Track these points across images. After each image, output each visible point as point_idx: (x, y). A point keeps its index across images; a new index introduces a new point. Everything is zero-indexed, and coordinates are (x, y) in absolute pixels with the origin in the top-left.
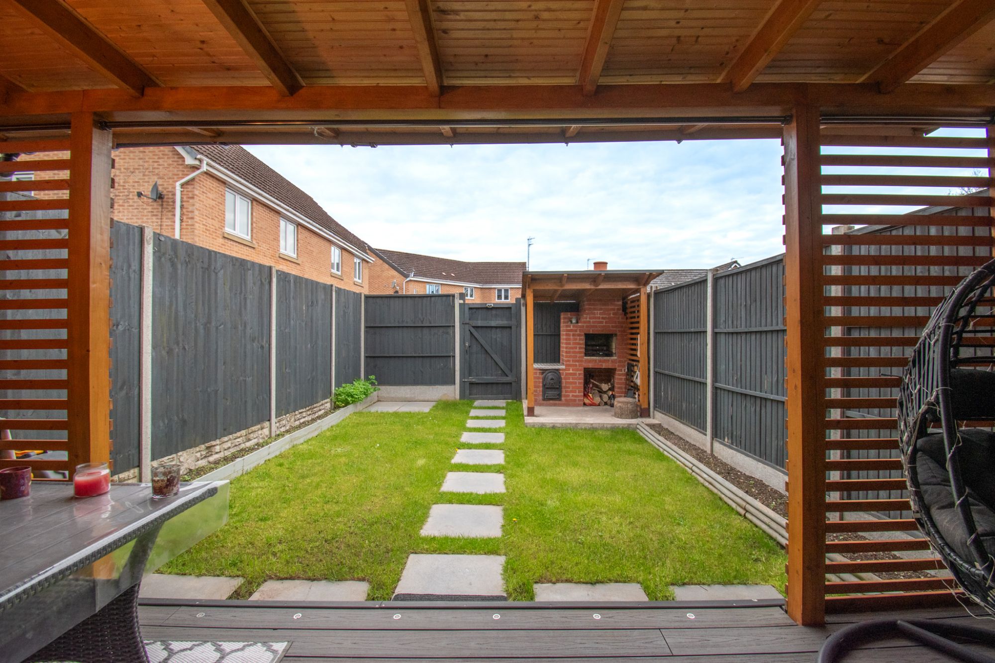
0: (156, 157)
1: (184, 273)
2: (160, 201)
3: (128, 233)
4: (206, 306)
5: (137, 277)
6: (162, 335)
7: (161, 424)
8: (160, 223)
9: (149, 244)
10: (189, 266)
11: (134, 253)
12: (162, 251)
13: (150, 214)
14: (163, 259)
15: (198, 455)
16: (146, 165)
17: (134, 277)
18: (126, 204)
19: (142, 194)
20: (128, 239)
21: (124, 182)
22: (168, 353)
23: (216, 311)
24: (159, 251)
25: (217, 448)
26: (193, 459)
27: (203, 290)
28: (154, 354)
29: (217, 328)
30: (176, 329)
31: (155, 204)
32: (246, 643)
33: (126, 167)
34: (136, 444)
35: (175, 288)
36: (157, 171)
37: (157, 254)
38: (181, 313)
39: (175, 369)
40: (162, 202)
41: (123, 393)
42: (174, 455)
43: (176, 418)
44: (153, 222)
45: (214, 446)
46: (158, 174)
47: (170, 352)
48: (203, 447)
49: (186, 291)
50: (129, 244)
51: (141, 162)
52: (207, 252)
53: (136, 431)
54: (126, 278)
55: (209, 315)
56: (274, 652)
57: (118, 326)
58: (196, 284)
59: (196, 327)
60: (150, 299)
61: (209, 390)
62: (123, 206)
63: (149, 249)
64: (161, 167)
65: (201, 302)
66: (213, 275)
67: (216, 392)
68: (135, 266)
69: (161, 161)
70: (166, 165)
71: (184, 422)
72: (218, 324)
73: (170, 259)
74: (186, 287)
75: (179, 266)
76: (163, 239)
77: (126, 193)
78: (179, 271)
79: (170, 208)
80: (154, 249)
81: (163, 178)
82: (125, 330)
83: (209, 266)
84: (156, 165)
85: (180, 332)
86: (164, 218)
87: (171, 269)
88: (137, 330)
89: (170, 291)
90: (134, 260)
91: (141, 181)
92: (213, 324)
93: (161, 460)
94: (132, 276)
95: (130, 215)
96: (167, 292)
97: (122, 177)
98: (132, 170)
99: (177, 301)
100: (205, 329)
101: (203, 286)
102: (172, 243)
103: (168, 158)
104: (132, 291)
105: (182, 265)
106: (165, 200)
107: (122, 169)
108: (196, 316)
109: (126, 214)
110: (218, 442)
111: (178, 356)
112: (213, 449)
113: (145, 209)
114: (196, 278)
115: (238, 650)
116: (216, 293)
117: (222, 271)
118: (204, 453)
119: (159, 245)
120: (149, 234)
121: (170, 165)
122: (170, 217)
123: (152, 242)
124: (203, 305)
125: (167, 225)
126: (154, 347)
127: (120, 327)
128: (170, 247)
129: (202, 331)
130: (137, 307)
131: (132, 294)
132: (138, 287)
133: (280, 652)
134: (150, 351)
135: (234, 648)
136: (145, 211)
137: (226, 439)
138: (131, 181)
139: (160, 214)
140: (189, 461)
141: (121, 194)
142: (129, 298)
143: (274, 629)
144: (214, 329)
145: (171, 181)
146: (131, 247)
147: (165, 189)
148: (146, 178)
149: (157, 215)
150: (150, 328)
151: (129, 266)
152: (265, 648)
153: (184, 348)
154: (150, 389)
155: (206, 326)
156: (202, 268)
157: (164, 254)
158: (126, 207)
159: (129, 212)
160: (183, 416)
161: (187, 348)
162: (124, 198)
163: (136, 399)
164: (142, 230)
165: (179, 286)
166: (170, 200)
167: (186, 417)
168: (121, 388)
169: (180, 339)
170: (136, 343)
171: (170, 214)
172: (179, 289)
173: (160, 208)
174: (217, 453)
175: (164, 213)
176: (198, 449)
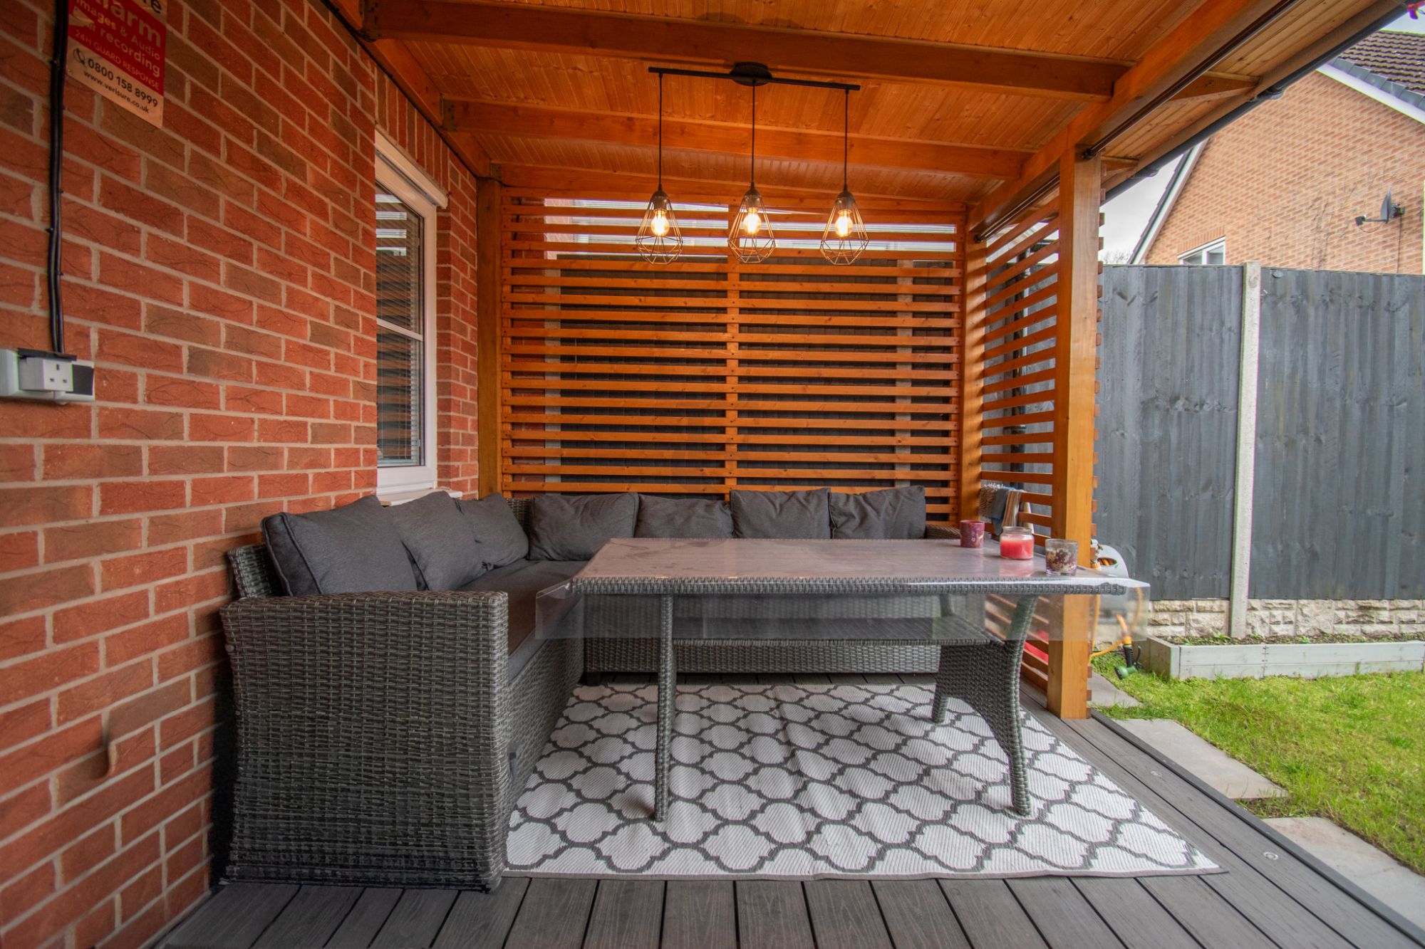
0: (1389, 151)
1: (1320, 321)
2: (1397, 220)
3: (1221, 279)
4: (1368, 371)
5: (1234, 337)
6: (1277, 418)
7: (1271, 550)
8: (1396, 257)
9: (1252, 286)
10: (1332, 308)
11: (1230, 304)
12: (1279, 292)
13: (1380, 247)
14: (1280, 305)
15: (1342, 614)
16: (1373, 170)
17: (1229, 338)
18: (1343, 243)
19: (1363, 219)
20: (1221, 287)
21: (1340, 210)
22: (1286, 445)
23: (1390, 379)
24: (1273, 294)
25: (1385, 615)
26: (1330, 616)
27: (1362, 345)
28: (1261, 446)
29: (1391, 408)
30: (1304, 410)
31: (1389, 228)
32: (1170, 830)
33: (1343, 185)
34: (1225, 568)
35: (1304, 345)
36: (1390, 174)
37: (1269, 299)
38: (1314, 384)
39: (1300, 469)
40: (1401, 220)
41: (1208, 495)
42: (1293, 602)
43: (1298, 546)
44: (1385, 259)
45: (1377, 609)
46: (1392, 178)
47: (1290, 444)
48: (1351, 604)
49: (1325, 349)
50: (1221, 295)
51: (1365, 169)
52: (1371, 278)
53: (1227, 550)
54: (1217, 341)
55: (1375, 385)
56: (1191, 861)
57: (1202, 405)
58: (1347, 335)
59: (1344, 407)
60: (1255, 367)
61: (1369, 512)
62: (1339, 246)
63: (1253, 295)
64: (1398, 164)
65: (1356, 365)
66: (1384, 318)
67: (1386, 518)
68: (1231, 321)
69: (1398, 155)
70: (1406, 157)
71: (1314, 555)
72: (1395, 401)
73: (1294, 303)
74: (1324, 343)
75: (1311, 312)
76: (1278, 274)
77: (1344, 226)
78: (1311, 319)
79: (1414, 226)
80: (1262, 292)
81: (1402, 181)
82: (1212, 411)
83: (1376, 302)
84: (1389, 164)
85: (1311, 415)
86: (1404, 246)
87: (1295, 318)
88: (1232, 412)
89: (1292, 351)
90: (1229, 314)
91: (1366, 199)
92: (1383, 399)
93: (1267, 601)
94: (1226, 337)
95: (1349, 256)
96: (1287, 354)
97: (1337, 204)
98: (1352, 187)
99: (1305, 365)
100: (1363, 409)
101: (1362, 336)
102: (1298, 278)
103: (1410, 144)
104: (1225, 357)
105: (1316, 309)
106: (1405, 215)
107: (1338, 192)
108: (1344, 388)
109: (1343, 256)
110: (1386, 604)
111: (1306, 451)
112: (1374, 614)
113: (1373, 240)
114: (1347, 325)
115: (1154, 828)
116: (1391, 346)
117: (1406, 308)
118: (1353, 614)
119: (1274, 285)
120: (1253, 272)
121: (1412, 154)
122: (1415, 241)
123: (1258, 283)
124: (1361, 368)
125: (1409, 257)
126: (1260, 435)
127: (1205, 407)
128: (1293, 285)
129: (1356, 412)
130: (1233, 378)
131: (1225, 362)
132: (1235, 351)
133: (1197, 868)
134: (1252, 441)
135: (1151, 823)
136: (1373, 244)
137: (1405, 604)
138: (1350, 204)
139: (1397, 242)
140: (1321, 618)
141: (1336, 230)
142: (1221, 366)
143: (1222, 844)
144: (1386, 409)
145: (1415, 181)
146: (1226, 296)
147: (1405, 197)
148: (1374, 191)
149: (1391, 246)
150: (1254, 408)
151: (1222, 323)
152: (1185, 850)
153: (1318, 440)
154: (1251, 495)
155: (1368, 403)
156: (1360, 307)
157: (1282, 297)
158: (1343, 247)
159: (1347, 253)
160: (1312, 545)
161: (1323, 438)
162: (1341, 233)
163: (1228, 506)
164: (1242, 270)
165: (1310, 341)
166: (1414, 214)
167: (1318, 549)
168: (1206, 488)
169: (1311, 424)
170: (1230, 430)
171: (1413, 237)
172: (1310, 347)
173: (1397, 232)
174: (1383, 622)
175: (1403, 239)
176: (1340, 604)
